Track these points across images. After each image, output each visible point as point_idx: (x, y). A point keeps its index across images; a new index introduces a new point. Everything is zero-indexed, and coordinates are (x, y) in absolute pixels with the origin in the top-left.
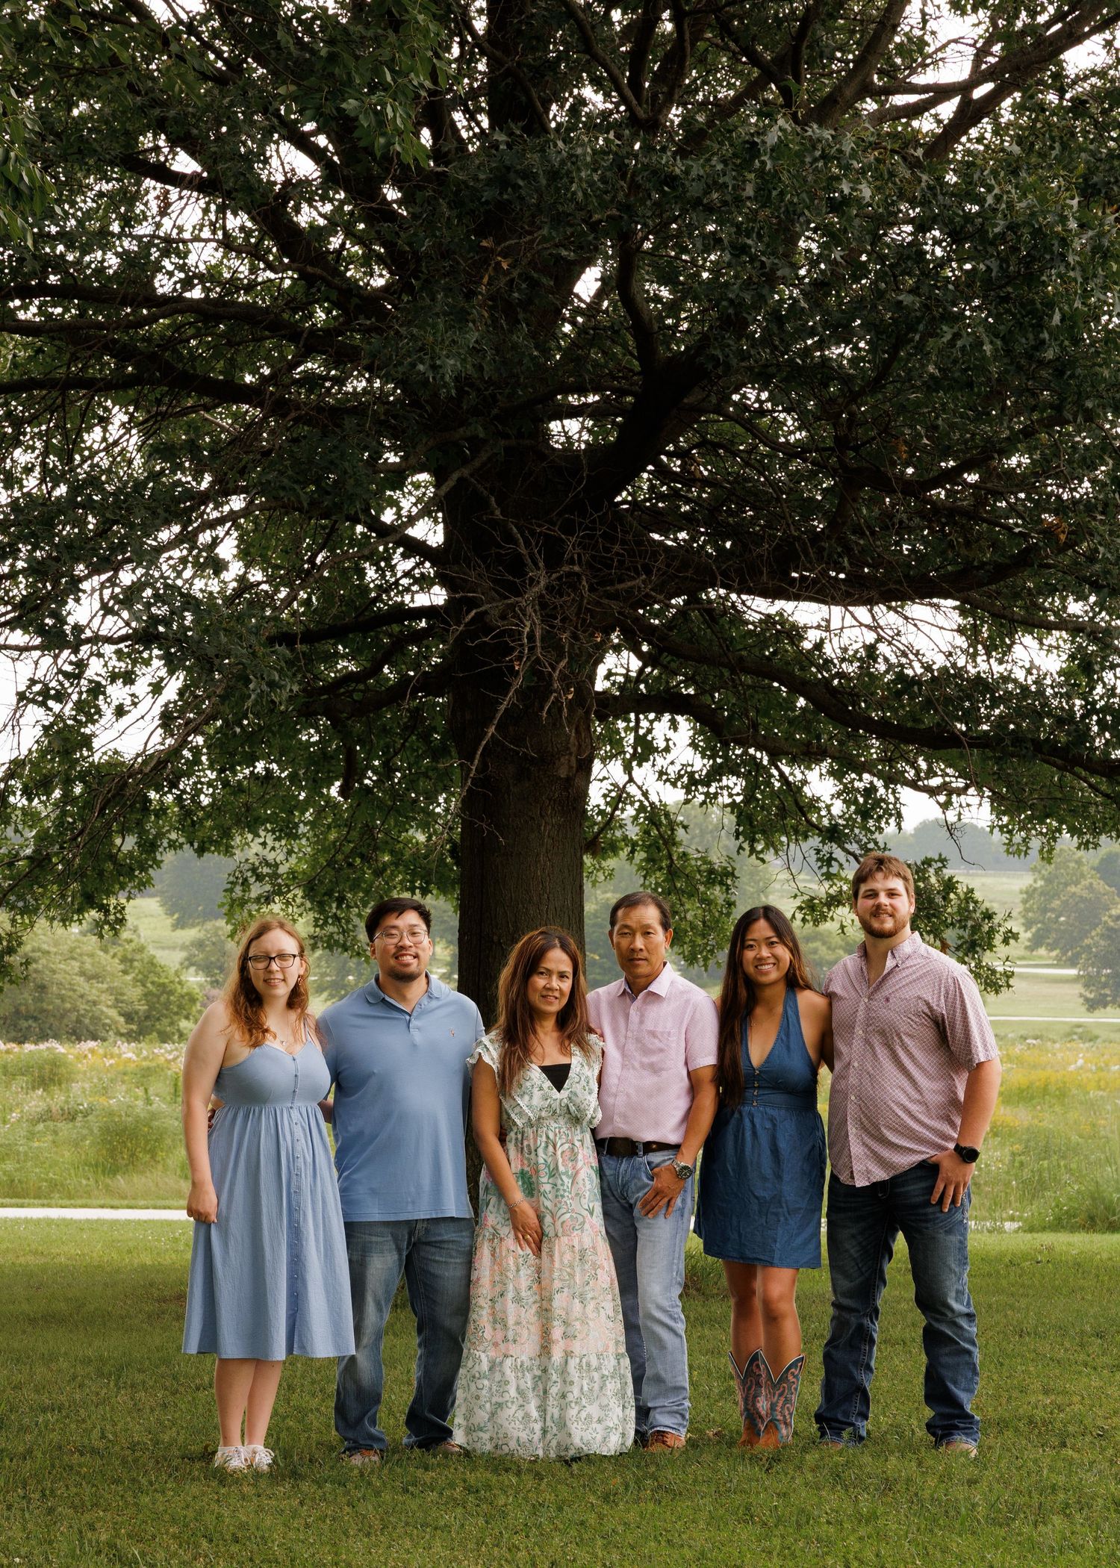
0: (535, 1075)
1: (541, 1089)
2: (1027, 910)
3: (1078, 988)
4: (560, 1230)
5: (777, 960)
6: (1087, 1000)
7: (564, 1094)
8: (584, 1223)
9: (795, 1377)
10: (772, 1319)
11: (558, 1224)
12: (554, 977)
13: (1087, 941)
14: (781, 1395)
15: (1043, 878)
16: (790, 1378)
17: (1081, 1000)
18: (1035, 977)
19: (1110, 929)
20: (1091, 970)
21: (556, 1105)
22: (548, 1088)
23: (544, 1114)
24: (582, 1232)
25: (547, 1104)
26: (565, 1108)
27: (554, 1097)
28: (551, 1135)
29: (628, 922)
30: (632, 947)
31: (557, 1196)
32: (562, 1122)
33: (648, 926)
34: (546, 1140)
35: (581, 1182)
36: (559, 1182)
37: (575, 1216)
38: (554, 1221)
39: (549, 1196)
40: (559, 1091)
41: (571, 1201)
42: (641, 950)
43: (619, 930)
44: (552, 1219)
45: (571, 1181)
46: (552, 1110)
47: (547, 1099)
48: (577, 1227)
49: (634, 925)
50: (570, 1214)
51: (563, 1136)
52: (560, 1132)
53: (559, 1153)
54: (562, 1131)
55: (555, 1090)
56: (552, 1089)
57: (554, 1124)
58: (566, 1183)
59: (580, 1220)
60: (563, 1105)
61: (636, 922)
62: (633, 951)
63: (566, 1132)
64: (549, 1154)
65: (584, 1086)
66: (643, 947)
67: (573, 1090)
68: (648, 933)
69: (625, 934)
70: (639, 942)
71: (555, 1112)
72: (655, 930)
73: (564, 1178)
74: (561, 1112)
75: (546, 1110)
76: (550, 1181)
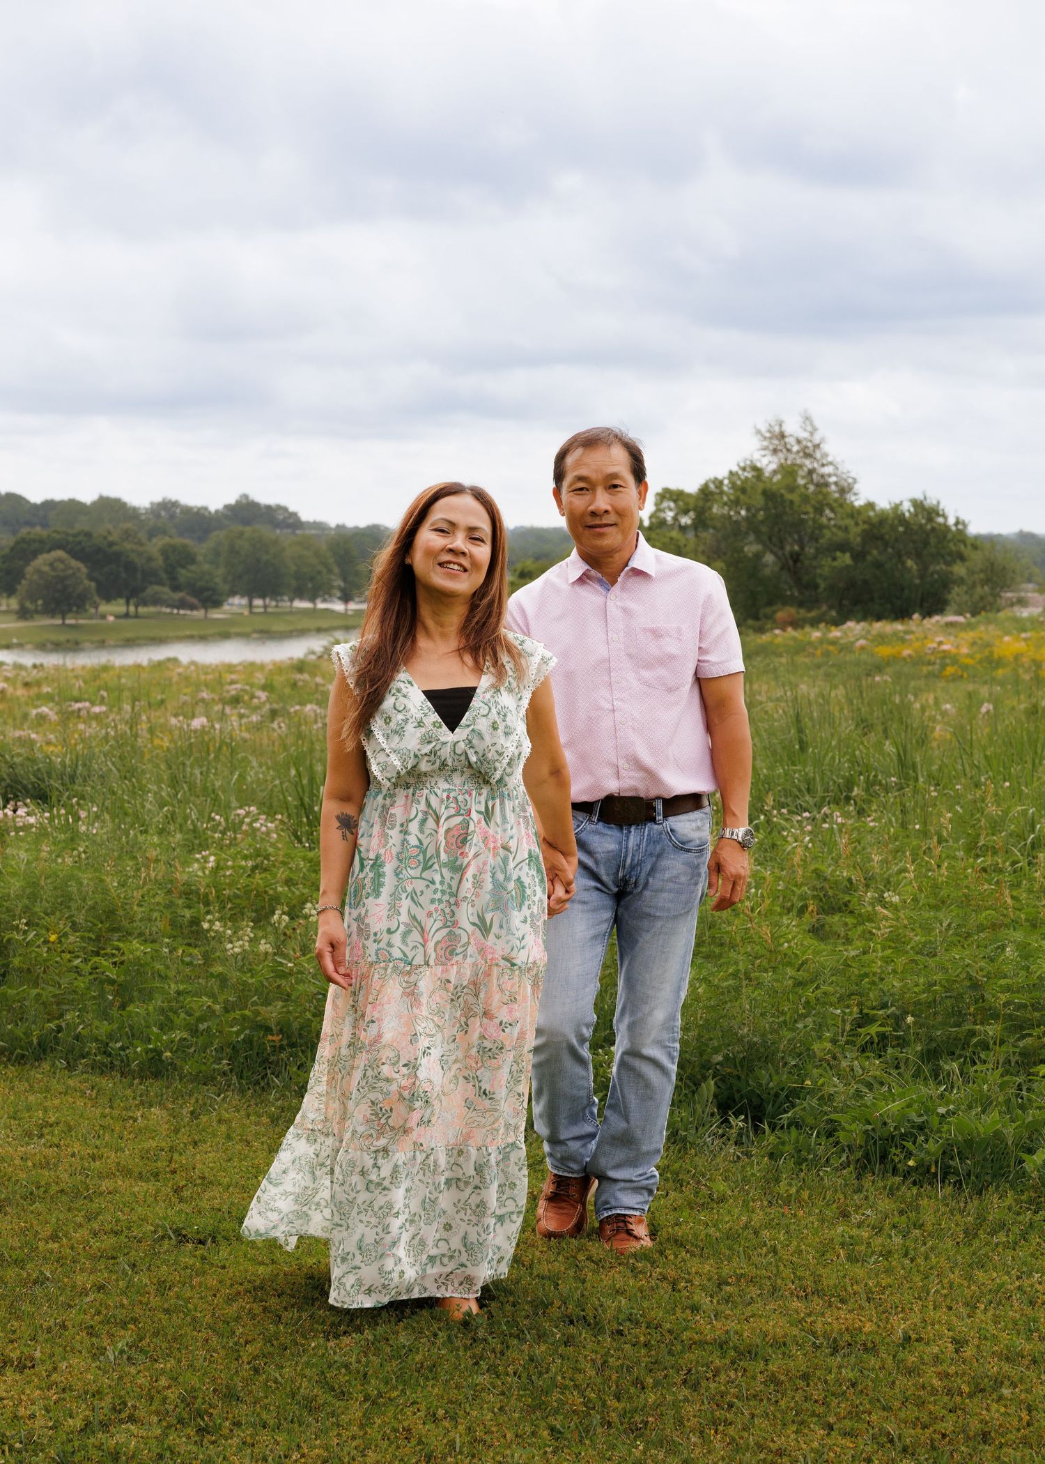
0: (415, 705)
1: (420, 725)
4: (433, 956)
8: (467, 944)
11: (431, 944)
12: (461, 536)
21: (446, 752)
22: (434, 724)
23: (424, 767)
24: (465, 957)
25: (427, 749)
26: (463, 758)
27: (443, 739)
28: (434, 802)
29: (584, 472)
30: (592, 508)
31: (433, 901)
32: (457, 779)
33: (615, 476)
34: (426, 809)
35: (471, 879)
36: (438, 878)
37: (458, 931)
38: (425, 941)
39: (421, 900)
40: (452, 730)
41: (454, 908)
42: (606, 512)
43: (571, 485)
44: (423, 937)
45: (457, 877)
46: (438, 761)
47: (429, 742)
48: (458, 950)
49: (594, 476)
50: (448, 929)
51: (453, 805)
52: (448, 797)
53: (442, 831)
54: (452, 795)
55: (445, 728)
56: (440, 726)
57: (443, 785)
58: (447, 880)
59: (464, 939)
60: (459, 751)
61: (596, 471)
62: (593, 514)
63: (460, 798)
64: (427, 832)
65: (495, 723)
66: (609, 508)
67: (476, 727)
68: (615, 486)
69: (581, 489)
70: (602, 501)
71: (444, 764)
72: (625, 481)
73: (444, 871)
74: (456, 763)
75: (426, 758)
76: (424, 875)
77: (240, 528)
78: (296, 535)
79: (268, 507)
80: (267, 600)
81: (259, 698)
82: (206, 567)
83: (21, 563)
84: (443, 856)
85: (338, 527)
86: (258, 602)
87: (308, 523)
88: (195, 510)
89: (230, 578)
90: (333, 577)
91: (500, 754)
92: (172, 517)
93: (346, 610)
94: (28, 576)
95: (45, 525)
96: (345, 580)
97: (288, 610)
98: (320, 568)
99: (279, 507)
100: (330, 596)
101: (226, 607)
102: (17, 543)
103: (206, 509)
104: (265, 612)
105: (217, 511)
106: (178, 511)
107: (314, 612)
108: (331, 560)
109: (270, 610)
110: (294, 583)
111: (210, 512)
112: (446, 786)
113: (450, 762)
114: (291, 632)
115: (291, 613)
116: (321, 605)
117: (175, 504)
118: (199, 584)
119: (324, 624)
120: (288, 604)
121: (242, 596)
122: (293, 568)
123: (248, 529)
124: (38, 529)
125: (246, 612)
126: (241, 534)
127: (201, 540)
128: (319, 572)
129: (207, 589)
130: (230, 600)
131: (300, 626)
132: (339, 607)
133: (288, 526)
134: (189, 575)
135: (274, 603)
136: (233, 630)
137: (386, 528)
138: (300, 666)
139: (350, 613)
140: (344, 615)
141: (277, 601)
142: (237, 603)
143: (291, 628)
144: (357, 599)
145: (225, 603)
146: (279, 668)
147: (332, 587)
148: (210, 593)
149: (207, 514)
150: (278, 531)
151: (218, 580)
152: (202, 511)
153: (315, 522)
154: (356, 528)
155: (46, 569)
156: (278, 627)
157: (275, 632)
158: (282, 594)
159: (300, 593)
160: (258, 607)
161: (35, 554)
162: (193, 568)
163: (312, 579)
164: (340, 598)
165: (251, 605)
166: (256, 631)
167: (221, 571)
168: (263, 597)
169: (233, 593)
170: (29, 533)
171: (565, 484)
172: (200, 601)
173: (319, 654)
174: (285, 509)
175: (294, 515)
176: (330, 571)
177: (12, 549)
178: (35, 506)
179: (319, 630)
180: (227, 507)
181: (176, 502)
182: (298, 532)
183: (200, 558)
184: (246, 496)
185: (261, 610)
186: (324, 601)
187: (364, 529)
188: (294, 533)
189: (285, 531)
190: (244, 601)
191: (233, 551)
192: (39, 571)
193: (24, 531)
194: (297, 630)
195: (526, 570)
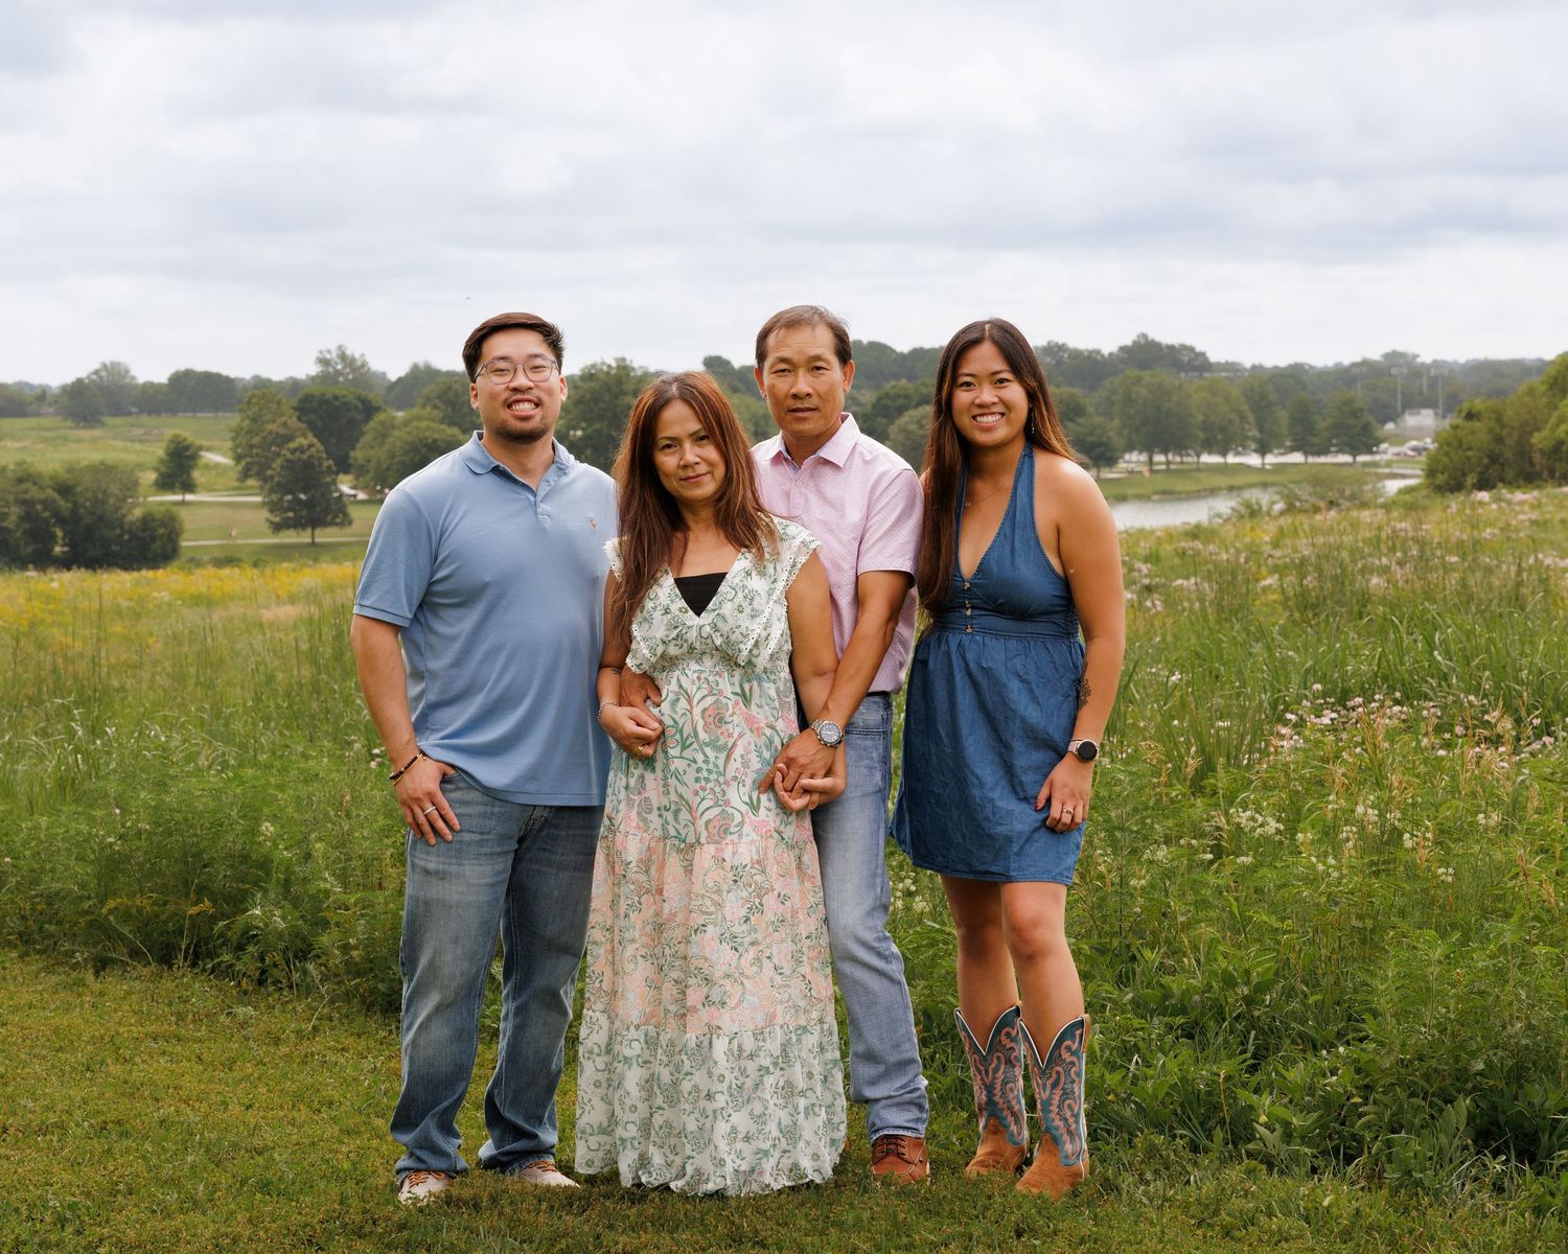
0: (665, 592)
1: (667, 611)
2: (237, 446)
3: (265, 514)
4: (704, 834)
5: (1007, 408)
6: (271, 523)
7: (707, 617)
8: (741, 824)
9: (1073, 1053)
10: (1029, 957)
11: (701, 823)
12: (687, 445)
13: (270, 472)
14: (1054, 1086)
15: (248, 417)
16: (1066, 1056)
17: (267, 524)
18: (244, 504)
19: (288, 461)
20: (274, 497)
21: (692, 635)
22: (680, 610)
23: (673, 651)
24: (740, 837)
25: (674, 634)
26: (709, 641)
27: (689, 623)
28: (685, 683)
29: (786, 353)
30: (793, 391)
31: (697, 780)
32: (708, 663)
33: (818, 358)
34: (677, 690)
35: (739, 760)
36: (700, 757)
37: (730, 810)
38: (695, 819)
39: (685, 778)
40: (698, 614)
41: (724, 787)
42: (808, 395)
43: (772, 366)
44: (691, 815)
45: (723, 756)
46: (685, 645)
47: (676, 627)
48: (733, 830)
49: (795, 358)
50: (720, 809)
51: (705, 685)
52: (699, 678)
53: (697, 711)
54: (703, 676)
55: (691, 613)
56: (687, 612)
57: (694, 666)
58: (712, 759)
59: (738, 818)
60: (704, 635)
61: (799, 353)
62: (795, 396)
63: (711, 679)
64: (680, 712)
65: (741, 606)
66: (810, 391)
67: (721, 612)
68: (819, 368)
69: (783, 371)
70: (803, 383)
71: (692, 648)
72: (828, 362)
73: (708, 750)
74: (704, 647)
75: (674, 642)
76: (685, 754)
77: (1137, 372)
78: (1204, 379)
79: (1171, 348)
80: (1170, 457)
81: (1140, 571)
82: (1098, 420)
83: (884, 421)
84: (703, 736)
85: (1254, 367)
86: (1159, 458)
87: (1219, 364)
88: (1086, 354)
89: (1126, 431)
90: (1247, 426)
91: (746, 636)
92: (1059, 363)
93: (1263, 464)
94: (892, 437)
95: (910, 378)
96: (1261, 429)
97: (1195, 466)
98: (1233, 416)
99: (1184, 347)
100: (1244, 448)
101: (1122, 465)
102: (880, 399)
103: (1098, 352)
104: (1168, 469)
105: (1111, 354)
106: (1066, 356)
107: (1224, 469)
108: (1245, 407)
109: (1172, 467)
110: (1201, 435)
111: (1103, 356)
112: (698, 668)
113: (697, 645)
114: (1198, 491)
115: (1198, 470)
116: (1231, 459)
117: (1061, 348)
118: (1090, 439)
119: (1238, 481)
120: (1195, 459)
121: (1141, 452)
122: (1201, 418)
123: (1147, 376)
124: (904, 382)
125: (1145, 469)
126: (1139, 379)
127: (1093, 388)
128: (1230, 421)
129: (1100, 445)
130: (1127, 457)
131: (1208, 486)
132: (1254, 460)
133: (1195, 369)
134: (1079, 429)
135: (1178, 459)
136: (1130, 492)
137: (1311, 367)
138: (1195, 533)
139: (1268, 467)
140: (1262, 470)
141: (1182, 456)
142: (1134, 460)
143: (1200, 487)
144: (1276, 451)
145: (1121, 461)
146: (1170, 535)
147: (1247, 438)
148: (1103, 449)
149: (1099, 357)
150: (1183, 375)
151: (1111, 434)
152: (1094, 355)
153: (1227, 363)
154: (1276, 368)
155: (913, 427)
156: (1182, 485)
157: (1179, 493)
158: (1186, 448)
159: (1209, 446)
160: (1160, 463)
161: (901, 411)
162: (1081, 420)
163: (1223, 429)
164: (1256, 451)
165: (1151, 462)
166: (1156, 493)
167: (1117, 422)
168: (1165, 452)
169: (1130, 448)
170: (893, 387)
171: (767, 364)
172: (1090, 458)
173: (1225, 517)
174: (1192, 349)
175: (1203, 355)
176: (1243, 418)
177: (874, 406)
178: (902, 356)
179: (1231, 489)
180: (1122, 349)
181: (1063, 345)
182: (1206, 375)
183: (1090, 410)
184: (1144, 336)
185: (1164, 467)
186: (1238, 454)
187: (1285, 369)
188: (1201, 377)
189: (1191, 374)
190: (1144, 457)
191: (1128, 400)
192: (904, 431)
193: (888, 386)
194: (1205, 490)
195: (1474, 411)
